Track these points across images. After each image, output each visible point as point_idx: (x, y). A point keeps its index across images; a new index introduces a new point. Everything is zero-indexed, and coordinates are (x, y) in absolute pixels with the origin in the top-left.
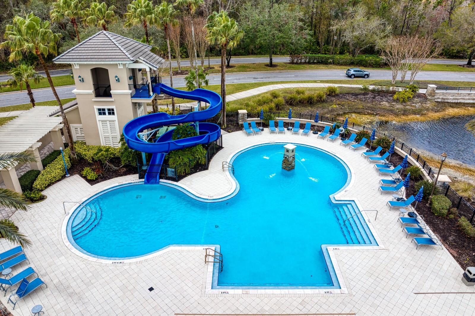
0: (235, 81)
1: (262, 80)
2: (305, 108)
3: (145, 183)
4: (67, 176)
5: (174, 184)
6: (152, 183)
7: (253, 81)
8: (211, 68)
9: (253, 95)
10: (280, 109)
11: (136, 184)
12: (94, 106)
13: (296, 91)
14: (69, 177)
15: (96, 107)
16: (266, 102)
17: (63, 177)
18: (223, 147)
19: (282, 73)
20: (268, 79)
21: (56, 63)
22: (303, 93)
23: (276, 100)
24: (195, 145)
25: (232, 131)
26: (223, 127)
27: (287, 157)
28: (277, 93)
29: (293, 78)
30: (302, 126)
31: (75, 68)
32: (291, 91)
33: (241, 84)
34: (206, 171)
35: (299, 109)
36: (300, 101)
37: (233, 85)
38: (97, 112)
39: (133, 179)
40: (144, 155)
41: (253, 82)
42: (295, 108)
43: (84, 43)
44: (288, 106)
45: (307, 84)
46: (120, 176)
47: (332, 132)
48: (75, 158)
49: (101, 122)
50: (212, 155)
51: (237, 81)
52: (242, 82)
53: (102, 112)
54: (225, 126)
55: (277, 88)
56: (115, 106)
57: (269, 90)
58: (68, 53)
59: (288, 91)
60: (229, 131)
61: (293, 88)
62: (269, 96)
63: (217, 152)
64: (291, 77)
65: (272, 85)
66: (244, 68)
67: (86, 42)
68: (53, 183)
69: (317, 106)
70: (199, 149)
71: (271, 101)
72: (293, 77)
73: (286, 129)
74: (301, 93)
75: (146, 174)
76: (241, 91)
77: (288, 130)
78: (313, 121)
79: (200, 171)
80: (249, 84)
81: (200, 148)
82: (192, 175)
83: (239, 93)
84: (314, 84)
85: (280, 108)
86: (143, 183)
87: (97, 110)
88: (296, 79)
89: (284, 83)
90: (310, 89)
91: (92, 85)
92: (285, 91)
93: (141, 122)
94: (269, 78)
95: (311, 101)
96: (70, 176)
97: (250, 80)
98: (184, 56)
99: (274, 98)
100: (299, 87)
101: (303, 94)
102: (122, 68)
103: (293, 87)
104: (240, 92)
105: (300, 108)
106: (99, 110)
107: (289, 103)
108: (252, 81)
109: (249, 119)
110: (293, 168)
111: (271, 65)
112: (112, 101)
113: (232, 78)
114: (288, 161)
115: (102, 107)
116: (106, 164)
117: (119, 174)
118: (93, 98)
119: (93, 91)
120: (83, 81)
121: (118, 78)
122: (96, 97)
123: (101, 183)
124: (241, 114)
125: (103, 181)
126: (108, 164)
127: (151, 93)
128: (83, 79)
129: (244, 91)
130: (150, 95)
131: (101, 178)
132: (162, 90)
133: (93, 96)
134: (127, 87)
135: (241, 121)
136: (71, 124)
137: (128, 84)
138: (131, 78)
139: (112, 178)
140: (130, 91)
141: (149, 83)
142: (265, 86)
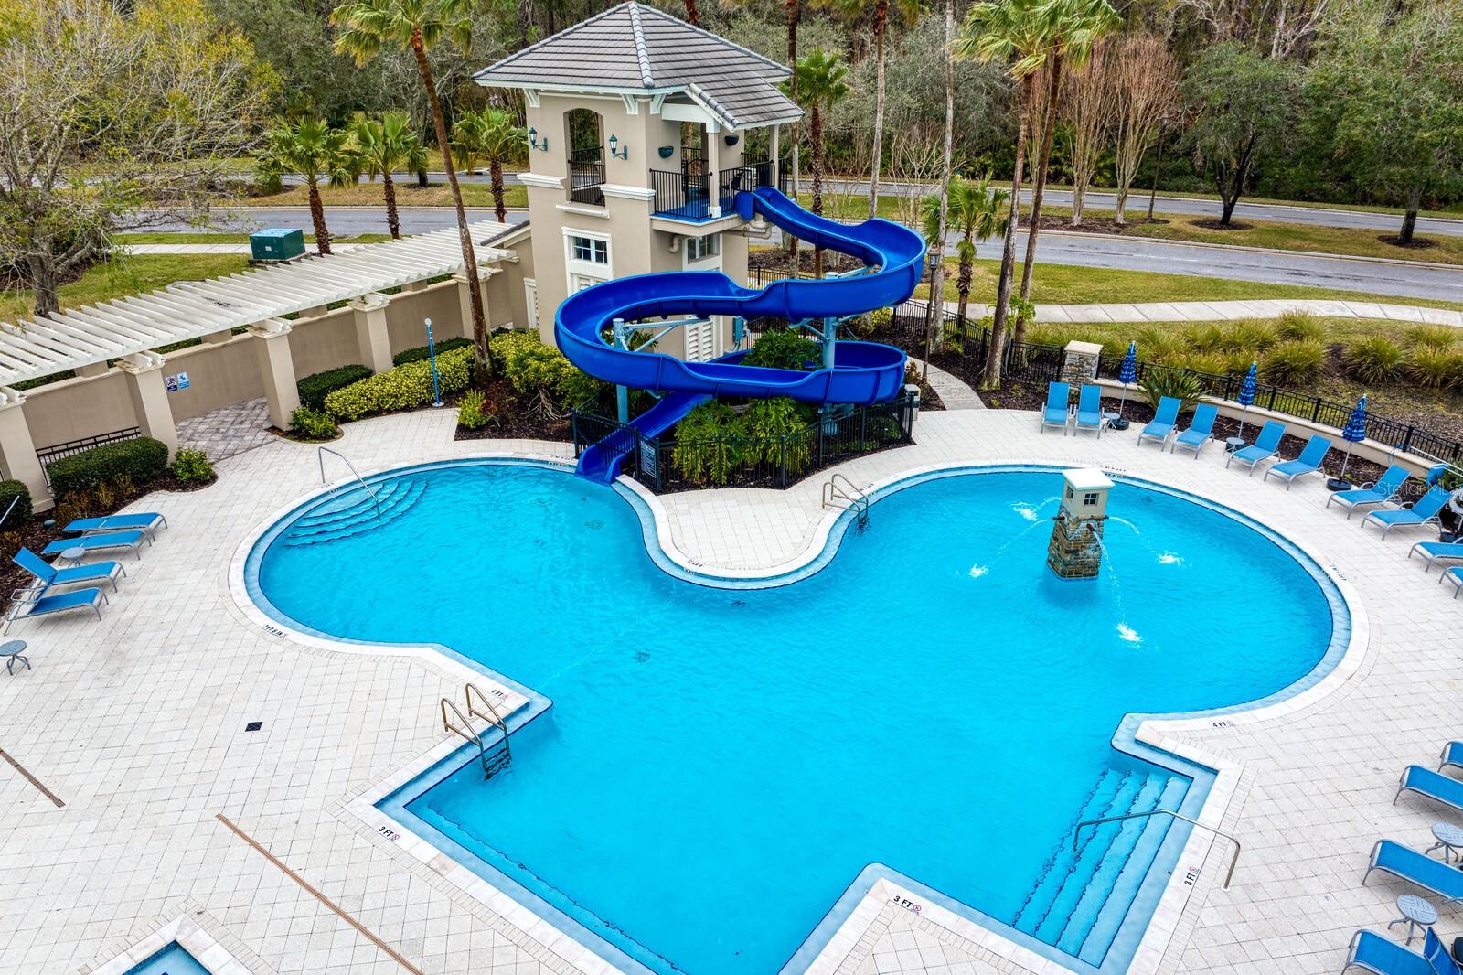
1: (1318, 280)
3: (578, 473)
4: (436, 405)
5: (644, 497)
6: (595, 479)
8: (1154, 221)
10: (1293, 384)
11: (557, 468)
12: (563, 228)
13: (1410, 334)
14: (438, 408)
15: (569, 231)
17: (425, 405)
19: (1433, 273)
21: (482, 83)
23: (1287, 345)
24: (768, 395)
26: (985, 387)
30: (1291, 447)
31: (531, 106)
35: (1382, 399)
36: (1406, 374)
38: (569, 249)
39: (562, 454)
40: (622, 393)
41: (1275, 282)
43: (568, 33)
44: (1340, 382)
46: (541, 439)
47: (1411, 495)
48: (485, 366)
49: (576, 279)
53: (581, 249)
54: (990, 386)
56: (607, 235)
58: (516, 59)
60: (994, 402)
62: (1269, 327)
63: (874, 451)
65: (1340, 302)
66: (1282, 237)
67: (572, 32)
68: (389, 412)
70: (777, 411)
75: (594, 446)
77: (1228, 448)
78: (1340, 432)
79: (757, 485)
81: (779, 411)
86: (573, 470)
87: (571, 241)
89: (1400, 302)
91: (565, 161)
92: (1372, 328)
93: (653, 292)
96: (442, 407)
97: (1270, 277)
98: (1102, 181)
99: (1288, 338)
101: (1435, 347)
102: (637, 113)
104: (1180, 301)
105: (1392, 398)
106: (577, 240)
109: (1101, 381)
110: (1090, 570)
111: (1406, 239)
112: (603, 219)
114: (1066, 535)
115: (583, 234)
116: (539, 400)
117: (543, 433)
118: (561, 203)
119: (561, 181)
120: (545, 146)
121: (625, 147)
122: (571, 200)
123: (481, 440)
124: (1074, 356)
125: (490, 438)
126: (543, 400)
127: (715, 210)
128: (545, 140)
129: (1199, 300)
130: (711, 215)
131: (493, 430)
132: (758, 206)
133: (564, 195)
134: (645, 177)
135: (1067, 380)
136: (525, 277)
137: (651, 170)
138: (665, 153)
139: (517, 438)
140: (647, 192)
141: (711, 174)
142: (1306, 299)
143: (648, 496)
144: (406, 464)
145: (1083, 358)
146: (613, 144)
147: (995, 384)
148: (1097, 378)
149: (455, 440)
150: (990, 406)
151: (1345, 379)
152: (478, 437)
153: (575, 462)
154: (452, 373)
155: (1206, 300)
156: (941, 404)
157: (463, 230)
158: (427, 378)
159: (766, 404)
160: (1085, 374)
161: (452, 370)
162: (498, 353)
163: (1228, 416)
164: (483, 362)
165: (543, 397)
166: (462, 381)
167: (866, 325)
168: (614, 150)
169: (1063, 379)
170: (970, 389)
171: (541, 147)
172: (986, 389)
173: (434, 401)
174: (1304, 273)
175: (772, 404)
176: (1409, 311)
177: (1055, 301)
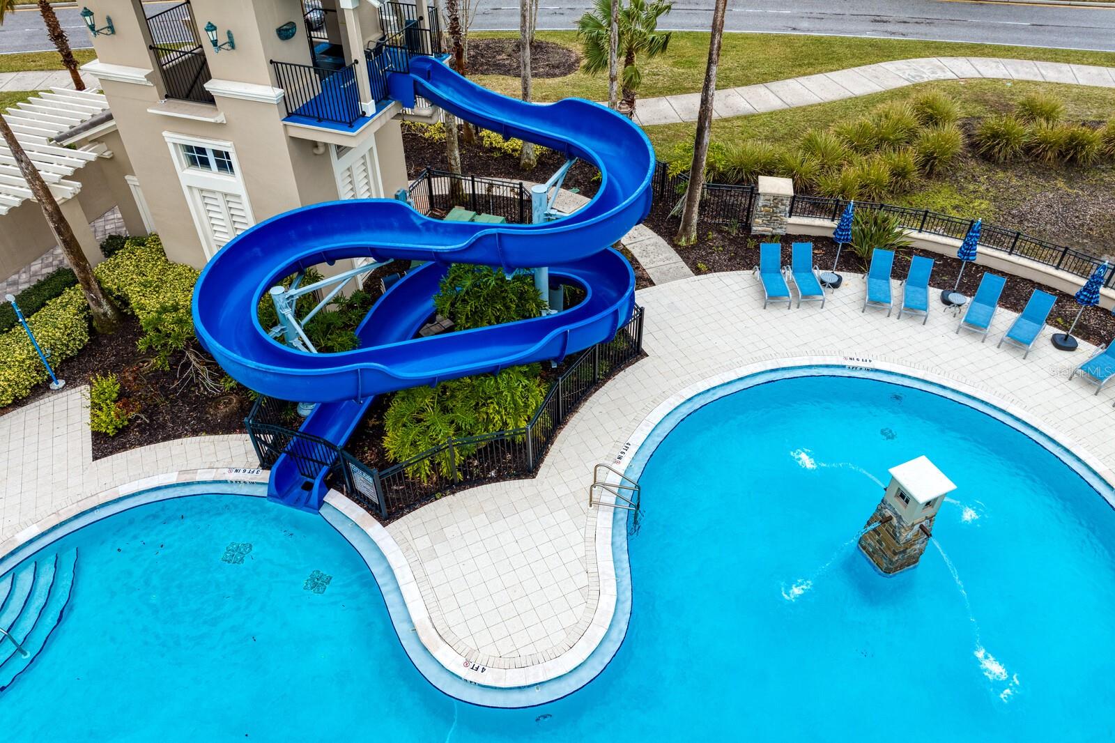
0: (805, 24)
1: (901, 28)
2: (1042, 181)
3: (270, 495)
4: (54, 386)
5: (370, 531)
6: (295, 503)
7: (870, 33)
9: (848, 94)
10: (939, 174)
11: (242, 491)
12: (165, 136)
13: (1024, 105)
14: (58, 391)
15: (175, 138)
16: (888, 139)
17: (39, 390)
18: (644, 346)
20: (923, 29)
22: (1049, 116)
23: (929, 134)
25: (712, 269)
26: (683, 242)
27: (895, 521)
28: (942, 97)
29: (1023, 35)
32: (1001, 95)
33: (819, 41)
34: (525, 483)
35: (1014, 182)
36: (1028, 149)
37: (787, 41)
38: (179, 160)
39: (242, 461)
41: (868, 36)
42: (1001, 175)
44: (973, 163)
45: (1075, 67)
46: (208, 433)
48: (105, 314)
49: (197, 193)
50: (583, 393)
51: (811, 27)
52: (826, 31)
53: (198, 157)
54: (688, 240)
55: (950, 75)
56: (230, 143)
57: (918, 80)
59: (989, 96)
60: (700, 265)
61: (1015, 83)
62: (908, 113)
63: (608, 376)
64: (1015, 28)
65: (934, 60)
69: (1093, 177)
71: (912, 136)
72: (1024, 29)
73: (934, 293)
74: (1041, 115)
75: (283, 456)
76: (810, 74)
77: (946, 302)
79: (499, 478)
80: (849, 46)
82: (460, 495)
83: (801, 79)
84: (1103, 70)
85: (939, 168)
86: (264, 491)
87: (180, 148)
88: (1033, 42)
89: (983, 55)
90: (1084, 96)
91: (146, 47)
92: (980, 93)
93: (310, 228)
94: (930, 23)
95: (1075, 154)
96: (63, 389)
99: (926, 124)
100: (1040, 79)
101: (1047, 120)
103: (1016, 76)
104: (805, 75)
105: (1021, 177)
106: (187, 148)
107: (983, 150)
108: (865, 32)
109: (794, 220)
112: (217, 125)
113: (795, 11)
114: (894, 536)
115: (196, 142)
116: (188, 364)
117: (206, 421)
118: (154, 105)
119: (146, 77)
120: (111, 28)
121: (229, 33)
122: (167, 97)
123: (129, 452)
124: (767, 197)
125: (141, 445)
126: (194, 363)
127: (368, 106)
128: (109, 20)
129: (820, 72)
130: (364, 113)
131: (142, 432)
132: (420, 89)
133: (154, 92)
134: (266, 72)
135: (760, 221)
136: (126, 175)
137: (271, 62)
138: (285, 33)
139: (176, 437)
140: (274, 93)
141: (356, 62)
142: (907, 58)
143: (374, 528)
144: (35, 531)
145: (777, 199)
146: (212, 35)
147: (693, 239)
148: (790, 217)
149: (95, 458)
150: (698, 272)
151: (977, 161)
152: (123, 448)
153: (265, 476)
154: (65, 339)
155: (826, 71)
156: (646, 276)
157: (23, 165)
158: (31, 358)
159: (496, 381)
160: (779, 215)
161: (63, 334)
162: (118, 290)
163: (923, 248)
164: (102, 311)
165: (192, 358)
166: (81, 340)
167: (530, 159)
168: (215, 43)
169: (757, 220)
170: (665, 243)
171: (105, 31)
172: (684, 244)
173: (50, 380)
174: (885, 19)
175: (503, 380)
176: (994, 65)
177: (693, 88)
